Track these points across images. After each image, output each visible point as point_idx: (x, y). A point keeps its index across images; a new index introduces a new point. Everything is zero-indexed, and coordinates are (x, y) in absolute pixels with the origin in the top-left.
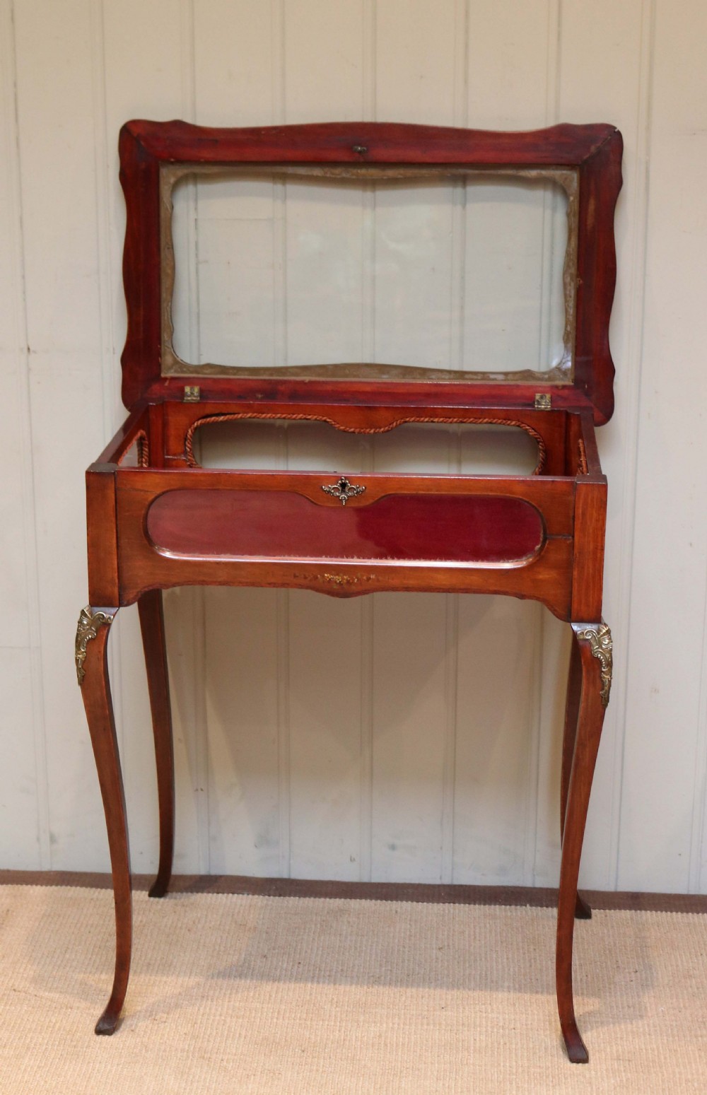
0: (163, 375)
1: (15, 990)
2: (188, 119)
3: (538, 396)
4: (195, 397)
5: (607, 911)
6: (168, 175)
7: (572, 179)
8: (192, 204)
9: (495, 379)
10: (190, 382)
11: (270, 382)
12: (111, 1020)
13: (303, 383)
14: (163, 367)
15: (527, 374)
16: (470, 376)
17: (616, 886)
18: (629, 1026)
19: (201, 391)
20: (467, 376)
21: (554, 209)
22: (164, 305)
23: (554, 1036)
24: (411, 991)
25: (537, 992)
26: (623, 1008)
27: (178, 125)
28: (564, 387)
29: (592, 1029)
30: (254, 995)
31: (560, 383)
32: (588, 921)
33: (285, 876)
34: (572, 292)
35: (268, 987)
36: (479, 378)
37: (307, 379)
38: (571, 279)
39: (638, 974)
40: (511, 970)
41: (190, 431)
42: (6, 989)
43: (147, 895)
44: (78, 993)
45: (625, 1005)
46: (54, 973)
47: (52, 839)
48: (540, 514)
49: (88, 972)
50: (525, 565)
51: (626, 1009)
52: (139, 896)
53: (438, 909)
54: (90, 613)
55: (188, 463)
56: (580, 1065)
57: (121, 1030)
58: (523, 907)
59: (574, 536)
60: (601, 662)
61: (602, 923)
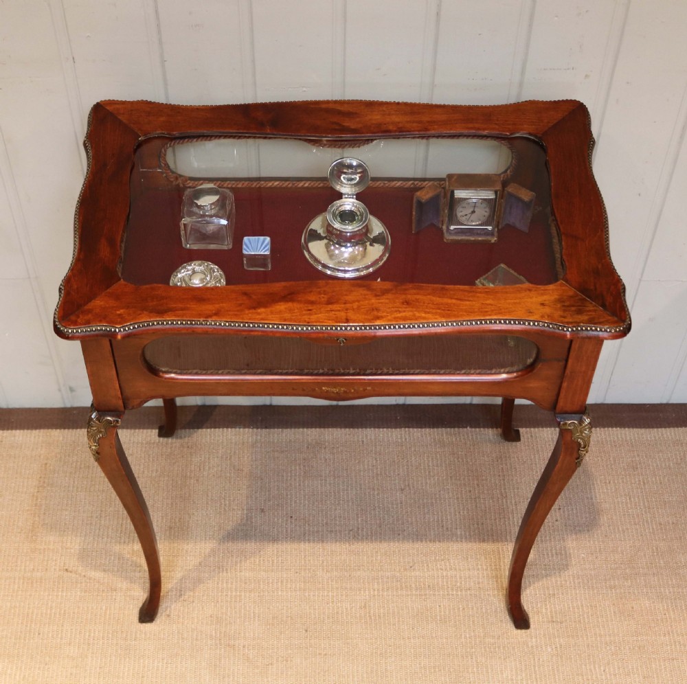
5: (532, 429)
12: (148, 613)
18: (558, 579)
23: (501, 597)
24: (384, 546)
25: (484, 541)
26: (552, 556)
29: (530, 586)
30: (260, 561)
32: (518, 443)
33: (268, 404)
35: (271, 549)
39: (561, 511)
40: (461, 513)
41: (163, 150)
42: (60, 570)
43: (157, 434)
44: (118, 571)
45: (554, 551)
46: (95, 545)
47: (72, 390)
48: (536, 345)
49: (123, 541)
50: (516, 377)
51: (554, 558)
52: (150, 436)
53: (397, 436)
54: (98, 419)
55: (165, 175)
56: (523, 631)
57: (159, 615)
58: (465, 429)
59: (567, 361)
60: (580, 444)
61: (528, 446)
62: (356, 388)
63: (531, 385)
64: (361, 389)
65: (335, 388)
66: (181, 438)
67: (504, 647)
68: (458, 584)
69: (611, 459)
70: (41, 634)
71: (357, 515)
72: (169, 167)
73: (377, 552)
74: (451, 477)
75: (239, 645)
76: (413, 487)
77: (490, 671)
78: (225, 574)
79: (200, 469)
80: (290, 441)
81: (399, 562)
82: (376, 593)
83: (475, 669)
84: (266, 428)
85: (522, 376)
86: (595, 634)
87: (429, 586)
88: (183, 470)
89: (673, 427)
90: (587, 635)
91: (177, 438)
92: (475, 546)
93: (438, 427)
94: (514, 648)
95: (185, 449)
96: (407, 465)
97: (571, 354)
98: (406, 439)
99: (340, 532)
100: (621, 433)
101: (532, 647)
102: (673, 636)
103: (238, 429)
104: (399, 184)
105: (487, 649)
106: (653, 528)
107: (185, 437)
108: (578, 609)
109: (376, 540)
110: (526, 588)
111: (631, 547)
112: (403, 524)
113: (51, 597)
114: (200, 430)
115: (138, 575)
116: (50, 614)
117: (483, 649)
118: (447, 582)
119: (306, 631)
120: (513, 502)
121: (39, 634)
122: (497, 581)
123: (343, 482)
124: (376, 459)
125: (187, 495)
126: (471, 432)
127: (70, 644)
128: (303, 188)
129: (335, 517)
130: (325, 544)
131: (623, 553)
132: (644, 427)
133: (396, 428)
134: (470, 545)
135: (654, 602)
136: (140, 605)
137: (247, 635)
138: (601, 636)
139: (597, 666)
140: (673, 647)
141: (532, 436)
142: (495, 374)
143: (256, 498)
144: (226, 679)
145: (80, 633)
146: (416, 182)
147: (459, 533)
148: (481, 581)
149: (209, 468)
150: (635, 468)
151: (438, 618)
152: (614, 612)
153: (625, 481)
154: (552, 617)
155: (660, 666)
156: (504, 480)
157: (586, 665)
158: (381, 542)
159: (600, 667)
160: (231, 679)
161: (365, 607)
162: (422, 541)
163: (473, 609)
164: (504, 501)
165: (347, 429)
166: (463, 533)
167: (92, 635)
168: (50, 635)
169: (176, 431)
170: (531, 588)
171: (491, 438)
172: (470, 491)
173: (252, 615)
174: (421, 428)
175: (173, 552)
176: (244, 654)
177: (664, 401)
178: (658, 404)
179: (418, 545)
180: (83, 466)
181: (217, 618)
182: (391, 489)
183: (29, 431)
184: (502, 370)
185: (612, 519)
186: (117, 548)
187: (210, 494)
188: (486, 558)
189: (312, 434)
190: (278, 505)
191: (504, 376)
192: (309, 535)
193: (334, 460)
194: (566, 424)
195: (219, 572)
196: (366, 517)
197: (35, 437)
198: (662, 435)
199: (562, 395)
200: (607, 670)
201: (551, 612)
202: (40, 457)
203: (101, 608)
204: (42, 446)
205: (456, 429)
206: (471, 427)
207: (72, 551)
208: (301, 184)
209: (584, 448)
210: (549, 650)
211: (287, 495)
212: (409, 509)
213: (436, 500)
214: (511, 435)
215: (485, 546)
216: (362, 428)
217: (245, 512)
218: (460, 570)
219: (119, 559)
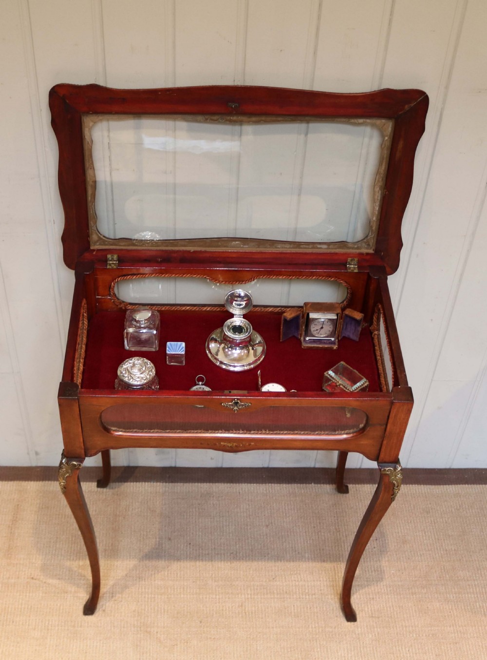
0: (92, 248)
1: (32, 578)
2: (101, 83)
3: (349, 259)
4: (115, 261)
5: (357, 485)
6: (88, 121)
7: (389, 126)
8: (106, 134)
9: (321, 248)
10: (111, 251)
11: (166, 251)
12: (90, 608)
13: (189, 252)
14: (91, 243)
15: (343, 244)
16: (304, 246)
17: (361, 466)
18: (376, 588)
19: (119, 257)
20: (302, 246)
21: (371, 137)
22: (89, 204)
23: (336, 600)
24: (255, 564)
25: (324, 561)
26: (372, 572)
27: (94, 87)
28: (367, 254)
29: (356, 592)
30: (168, 574)
31: (364, 251)
32: (347, 495)
33: (173, 465)
34: (378, 196)
35: (176, 566)
36: (310, 247)
37: (192, 249)
38: (380, 189)
39: (378, 541)
40: (308, 542)
41: (113, 284)
42: (28, 578)
43: (96, 485)
44: (69, 579)
45: (373, 569)
46: (53, 561)
47: (37, 453)
48: (366, 414)
49: (72, 558)
50: (352, 437)
51: (373, 573)
52: (91, 487)
53: (263, 489)
54: (67, 463)
55: (113, 301)
56: (352, 623)
57: (97, 610)
58: (310, 485)
59: (387, 425)
60: (394, 484)
61: (354, 497)
62: (244, 443)
63: (362, 443)
64: (247, 444)
65: (229, 443)
66: (112, 488)
67: (339, 635)
68: (307, 591)
69: (412, 506)
70: (15, 622)
71: (236, 543)
72: (116, 295)
73: (250, 569)
74: (301, 518)
75: (154, 631)
76: (275, 524)
77: (329, 650)
78: (143, 582)
79: (126, 510)
80: (189, 491)
81: (265, 576)
82: (249, 596)
83: (319, 649)
84: (172, 482)
85: (356, 436)
86: (402, 626)
87: (286, 592)
88: (114, 511)
89: (454, 484)
90: (396, 626)
91: (110, 488)
92: (318, 565)
93: (291, 483)
94: (346, 635)
95: (116, 496)
96: (270, 509)
97: (389, 420)
98: (269, 491)
99: (224, 554)
100: (418, 489)
101: (358, 634)
102: (456, 627)
103: (152, 483)
104: (271, 309)
105: (327, 636)
106: (441, 553)
107: (115, 488)
108: (390, 608)
109: (249, 560)
110: (354, 594)
111: (426, 566)
112: (268, 549)
113: (21, 597)
114: (126, 483)
115: (82, 582)
116: (21, 608)
117: (324, 636)
118: (299, 590)
119: (201, 622)
120: (344, 534)
121: (13, 622)
122: (333, 589)
123: (226, 520)
124: (249, 505)
125: (117, 527)
126: (315, 487)
127: (35, 629)
128: (205, 311)
129: (221, 544)
130: (213, 563)
131: (420, 570)
132: (434, 484)
133: (262, 483)
134: (314, 564)
135: (442, 604)
136: (84, 603)
137: (159, 624)
138: (406, 627)
139: (403, 647)
140: (456, 634)
141: (356, 490)
142: (338, 434)
143: (165, 531)
144: (145, 654)
145: (42, 621)
146: (282, 309)
147: (307, 556)
148: (322, 588)
149: (132, 509)
150: (428, 512)
151: (293, 613)
152: (415, 611)
153: (421, 521)
154: (372, 614)
155: (447, 648)
156: (338, 519)
157: (396, 647)
158: (252, 561)
159: (405, 648)
160: (148, 655)
161: (242, 606)
162: (281, 561)
163: (317, 608)
164: (338, 534)
165: (229, 484)
166: (310, 556)
167: (50, 623)
168: (21, 623)
169: (109, 484)
170: (357, 594)
171: (329, 491)
172: (314, 527)
173: (163, 610)
174: (280, 483)
175: (108, 566)
176: (157, 638)
177: (448, 467)
178: (443, 469)
179: (279, 564)
180: (44, 507)
181: (138, 612)
182: (259, 525)
183: (6, 482)
184: (343, 432)
185: (412, 546)
186: (68, 563)
187: (133, 527)
188: (325, 573)
189: (205, 487)
190: (181, 535)
191: (345, 436)
192: (203, 556)
193: (219, 505)
194: (385, 470)
195: (140, 581)
196: (242, 544)
197: (10, 486)
198: (447, 490)
199: (383, 450)
200: (411, 650)
201: (371, 610)
202: (14, 500)
203: (57, 605)
204: (15, 493)
205: (304, 485)
206: (315, 483)
207: (37, 565)
208: (205, 309)
209: (397, 487)
210: (370, 636)
211: (187, 528)
212: (272, 539)
213: (291, 533)
214: (342, 489)
215: (325, 564)
216: (239, 483)
217: (158, 540)
218: (308, 581)
219: (69, 571)
